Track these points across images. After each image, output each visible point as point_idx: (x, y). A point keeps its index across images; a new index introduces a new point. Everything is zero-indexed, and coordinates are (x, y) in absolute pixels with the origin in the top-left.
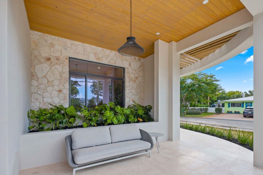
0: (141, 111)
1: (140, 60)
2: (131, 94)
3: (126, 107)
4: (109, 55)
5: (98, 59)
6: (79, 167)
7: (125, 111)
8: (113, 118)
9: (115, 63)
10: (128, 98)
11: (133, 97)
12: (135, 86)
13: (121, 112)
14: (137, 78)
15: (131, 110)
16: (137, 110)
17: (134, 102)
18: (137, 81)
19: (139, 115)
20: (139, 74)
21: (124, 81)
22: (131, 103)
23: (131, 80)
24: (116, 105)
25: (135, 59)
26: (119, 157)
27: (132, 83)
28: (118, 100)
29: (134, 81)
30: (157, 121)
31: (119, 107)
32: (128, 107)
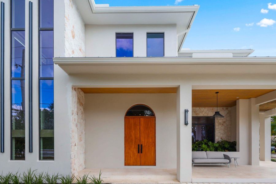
0: (227, 145)
1: (227, 109)
2: (219, 134)
3: (216, 142)
4: (204, 111)
5: (197, 114)
6: (194, 164)
7: (215, 145)
8: (207, 148)
9: (208, 115)
10: (217, 136)
11: (221, 135)
12: (223, 127)
13: (212, 145)
14: (224, 122)
15: (219, 145)
16: (224, 145)
17: (221, 139)
18: (225, 125)
19: (225, 147)
20: (226, 119)
21: (214, 125)
22: (220, 140)
23: (220, 124)
24: (209, 141)
25: (223, 109)
26: (211, 164)
27: (220, 126)
28: (210, 138)
29: (222, 124)
30: (239, 151)
31: (211, 143)
32: (218, 143)
